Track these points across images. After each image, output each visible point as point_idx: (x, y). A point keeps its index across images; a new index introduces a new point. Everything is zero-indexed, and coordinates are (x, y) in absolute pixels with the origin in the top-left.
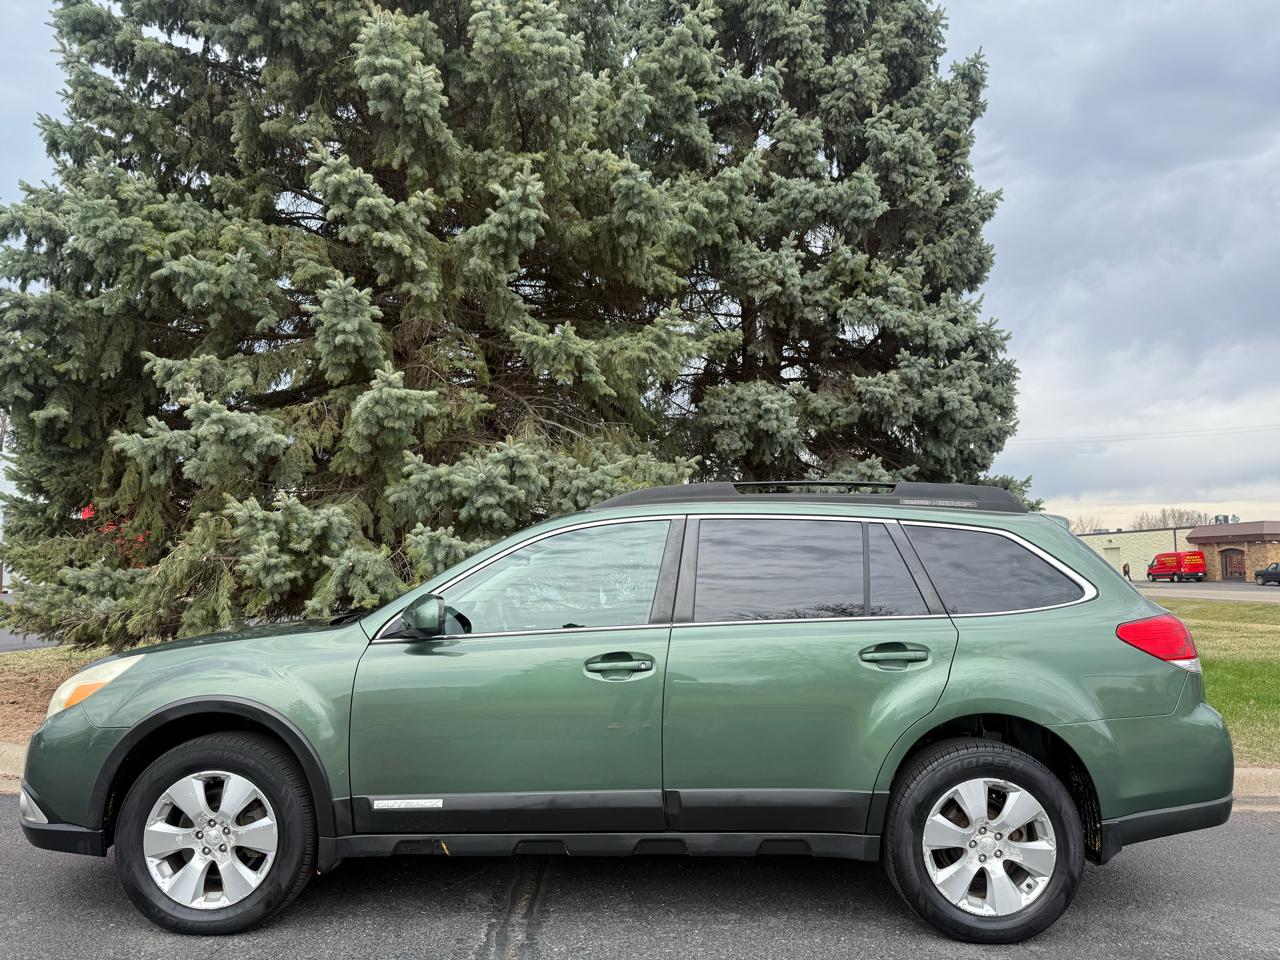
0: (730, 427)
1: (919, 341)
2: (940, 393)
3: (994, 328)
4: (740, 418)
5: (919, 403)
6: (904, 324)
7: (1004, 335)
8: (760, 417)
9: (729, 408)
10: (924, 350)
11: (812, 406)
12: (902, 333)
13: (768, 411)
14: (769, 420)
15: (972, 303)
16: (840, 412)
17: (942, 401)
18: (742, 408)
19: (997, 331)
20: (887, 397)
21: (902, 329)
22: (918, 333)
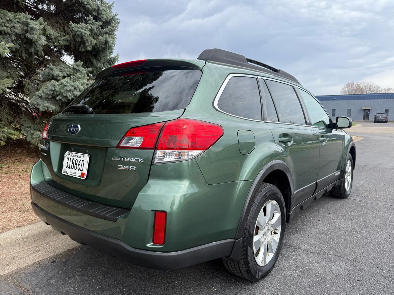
0: (5, 34)
1: (95, 14)
2: (106, 38)
3: (116, 17)
4: (11, 30)
5: (95, 42)
6: (89, 4)
7: (118, 21)
8: (27, 31)
9: (4, 23)
10: (96, 18)
11: (49, 32)
12: (88, 8)
13: (32, 29)
14: (33, 34)
15: (109, 4)
16: (60, 38)
17: (106, 42)
18: (12, 25)
19: (117, 19)
20: (87, 36)
21: (89, 6)
22: (94, 10)
